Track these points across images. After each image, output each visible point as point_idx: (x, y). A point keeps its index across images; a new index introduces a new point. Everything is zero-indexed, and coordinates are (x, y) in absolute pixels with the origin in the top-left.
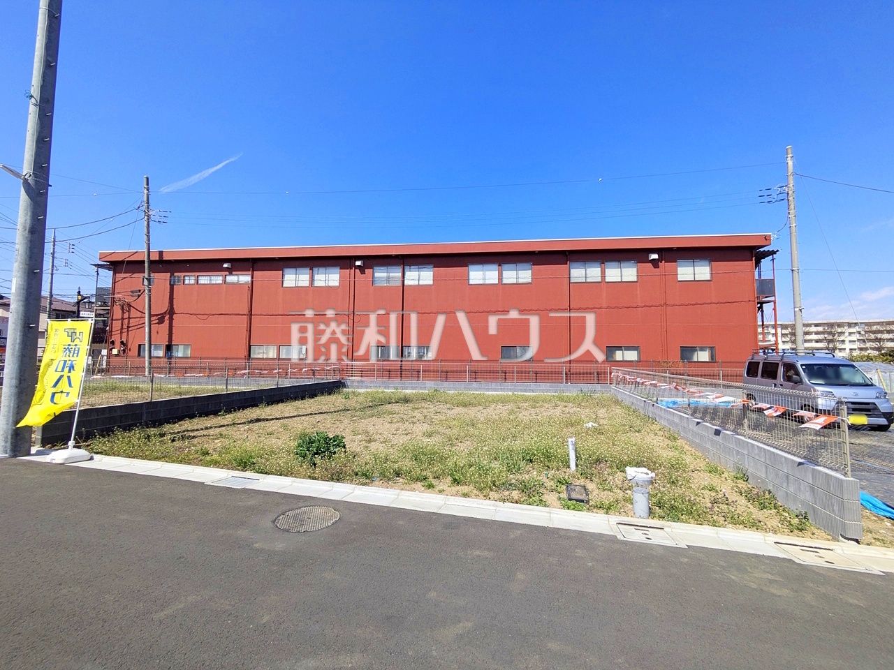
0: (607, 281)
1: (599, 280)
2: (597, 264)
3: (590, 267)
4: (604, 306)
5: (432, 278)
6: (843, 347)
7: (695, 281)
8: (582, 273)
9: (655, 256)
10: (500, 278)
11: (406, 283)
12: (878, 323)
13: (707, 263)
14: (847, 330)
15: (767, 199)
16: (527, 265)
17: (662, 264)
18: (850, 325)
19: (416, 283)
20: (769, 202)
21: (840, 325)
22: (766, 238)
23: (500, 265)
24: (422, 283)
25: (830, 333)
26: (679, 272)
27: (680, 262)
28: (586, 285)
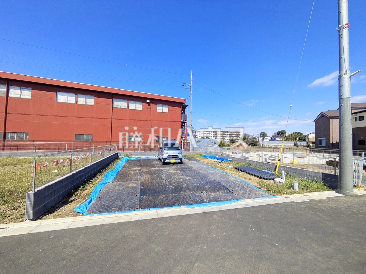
0: (130, 108)
1: (127, 108)
2: (126, 101)
3: (123, 102)
4: (128, 119)
5: (31, 95)
6: (226, 138)
7: (163, 112)
8: (118, 104)
9: (148, 101)
10: (77, 100)
11: (10, 95)
12: (233, 132)
13: (167, 106)
14: (227, 133)
15: (185, 87)
16: (93, 97)
17: (151, 105)
18: (228, 132)
19: (19, 96)
20: (185, 88)
21: (226, 132)
22: (185, 100)
23: (76, 95)
24: (22, 97)
25: (224, 134)
26: (158, 108)
27: (158, 105)
28: (120, 109)
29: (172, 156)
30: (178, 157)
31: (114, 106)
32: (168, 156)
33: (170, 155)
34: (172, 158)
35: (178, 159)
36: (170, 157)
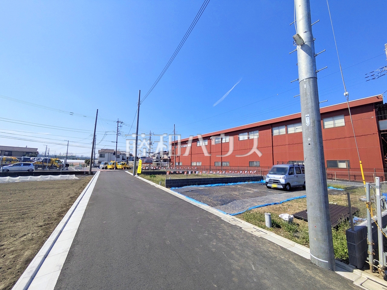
0: (288, 133)
1: (285, 133)
2: (284, 127)
3: (281, 128)
7: (334, 127)
10: (249, 137)
22: (378, 98)
23: (248, 133)
26: (325, 124)
27: (325, 120)
28: (280, 136)
29: (274, 180)
30: (280, 182)
31: (274, 135)
32: (270, 180)
33: (271, 179)
34: (274, 182)
35: (280, 185)
36: (271, 181)
